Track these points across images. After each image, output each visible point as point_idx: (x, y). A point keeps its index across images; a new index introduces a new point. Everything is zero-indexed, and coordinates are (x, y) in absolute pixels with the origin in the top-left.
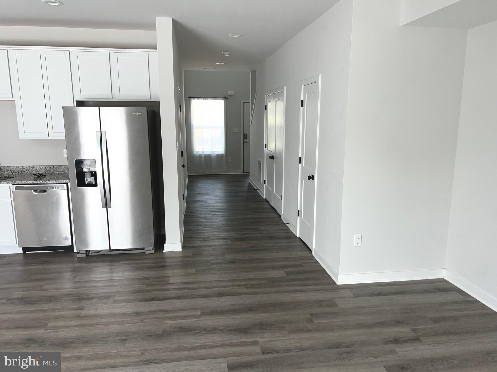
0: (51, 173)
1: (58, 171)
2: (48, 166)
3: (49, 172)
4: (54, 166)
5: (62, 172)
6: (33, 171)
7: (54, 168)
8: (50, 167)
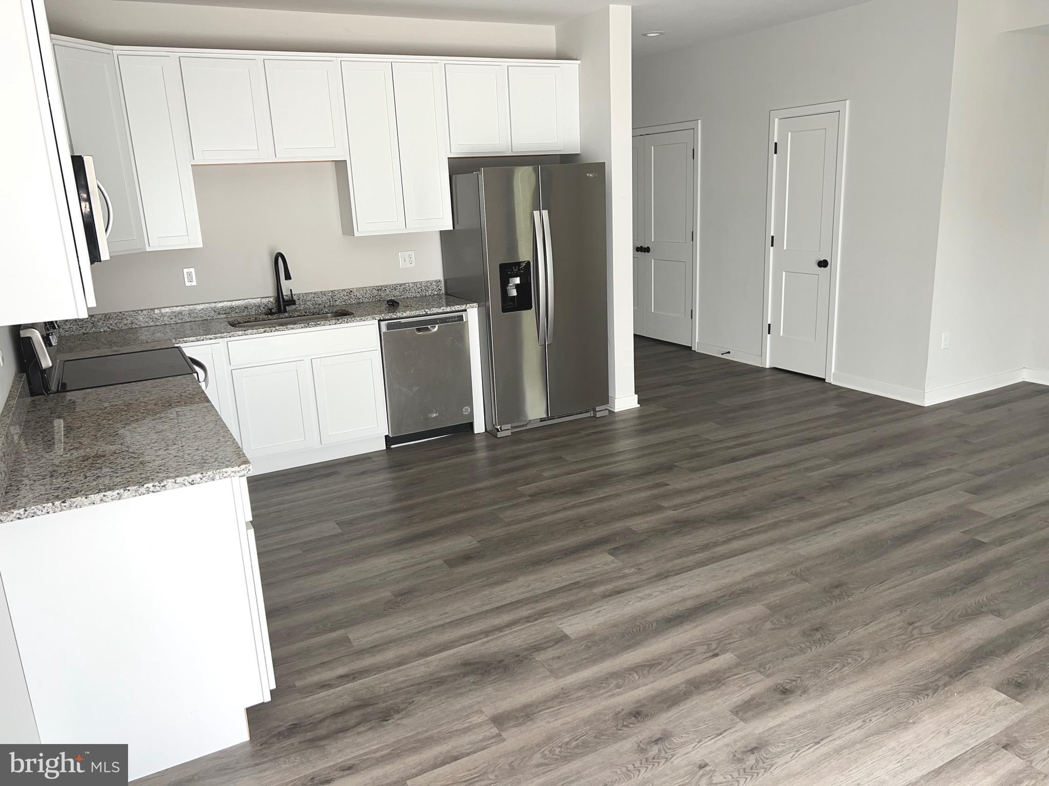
0: (381, 299)
1: (394, 296)
2: (376, 287)
3: (378, 298)
4: (386, 286)
5: (401, 296)
6: (351, 300)
7: (387, 290)
8: (380, 288)
